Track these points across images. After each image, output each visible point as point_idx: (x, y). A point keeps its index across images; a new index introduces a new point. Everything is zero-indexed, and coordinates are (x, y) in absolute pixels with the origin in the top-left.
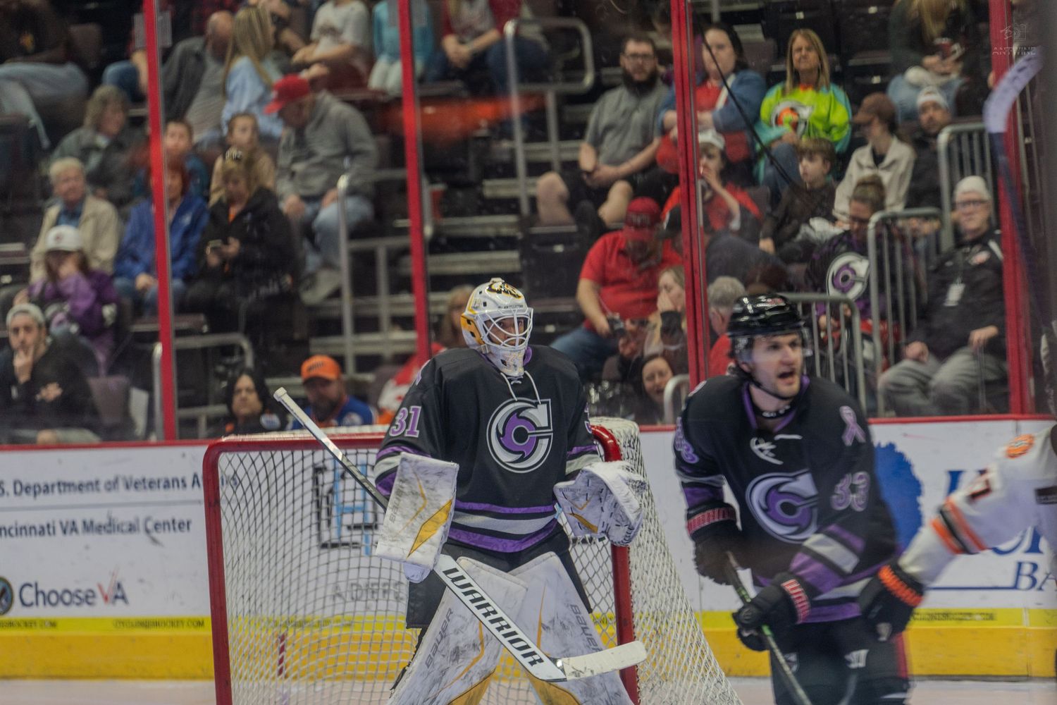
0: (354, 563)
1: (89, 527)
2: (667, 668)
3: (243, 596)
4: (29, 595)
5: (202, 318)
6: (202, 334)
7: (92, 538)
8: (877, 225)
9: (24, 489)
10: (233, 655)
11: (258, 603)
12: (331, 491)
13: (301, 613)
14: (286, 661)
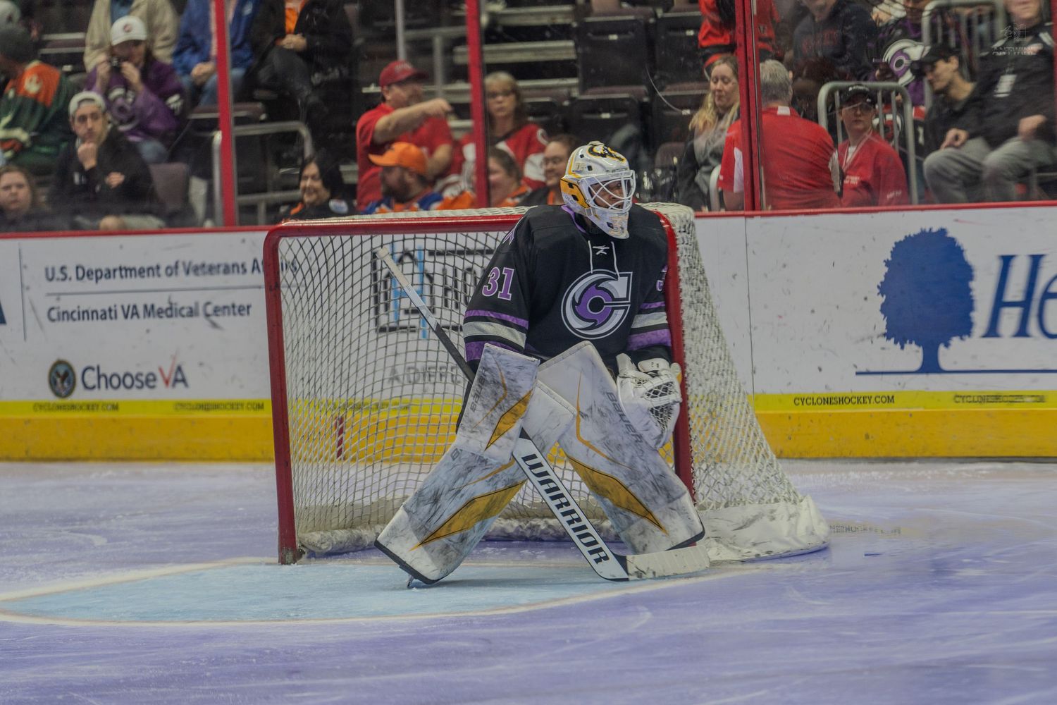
0: (412, 346)
1: (150, 311)
2: (722, 450)
3: (303, 379)
4: (91, 378)
5: (259, 105)
6: (262, 122)
7: (153, 322)
8: (932, 13)
9: (86, 274)
10: (292, 437)
11: (318, 386)
12: (389, 276)
13: (359, 395)
14: (345, 442)
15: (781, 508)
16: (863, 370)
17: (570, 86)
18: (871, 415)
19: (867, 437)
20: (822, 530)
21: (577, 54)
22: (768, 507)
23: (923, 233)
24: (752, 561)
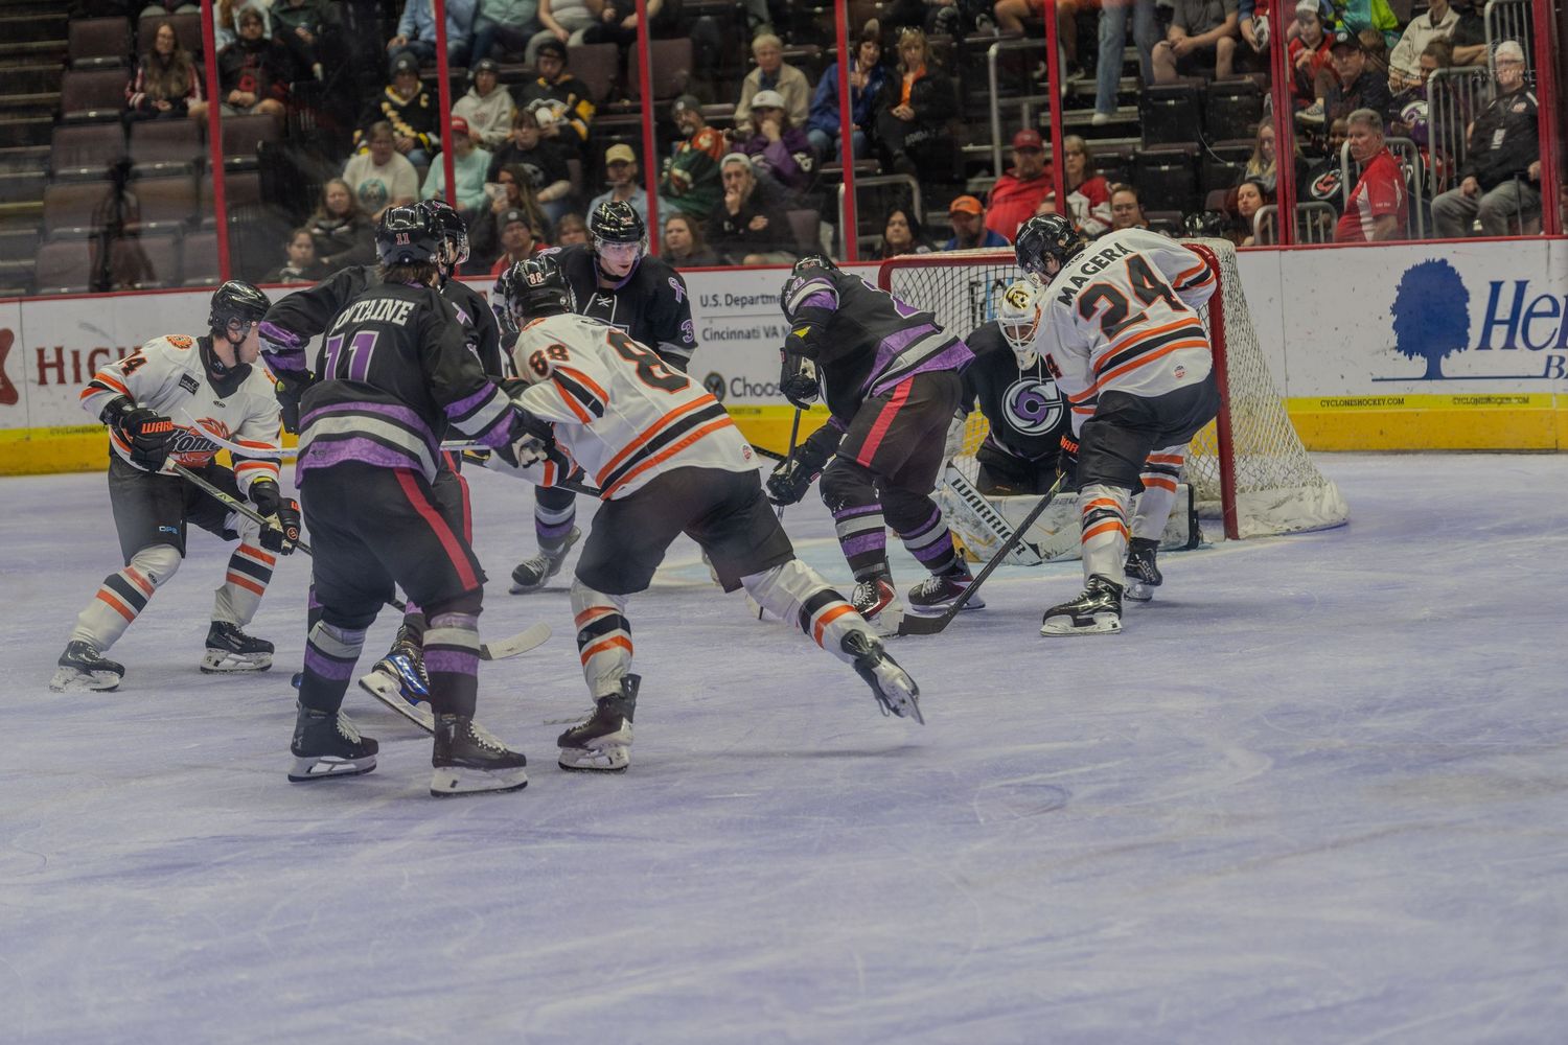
2: (1258, 442)
4: (738, 387)
5: (876, 161)
6: (877, 175)
8: (1435, 80)
9: (734, 300)
12: (985, 301)
15: (1308, 490)
16: (1379, 377)
17: (1134, 144)
18: (1385, 415)
19: (1381, 433)
20: (1342, 510)
21: (1140, 116)
22: (1297, 491)
23: (1428, 263)
24: (1284, 534)
